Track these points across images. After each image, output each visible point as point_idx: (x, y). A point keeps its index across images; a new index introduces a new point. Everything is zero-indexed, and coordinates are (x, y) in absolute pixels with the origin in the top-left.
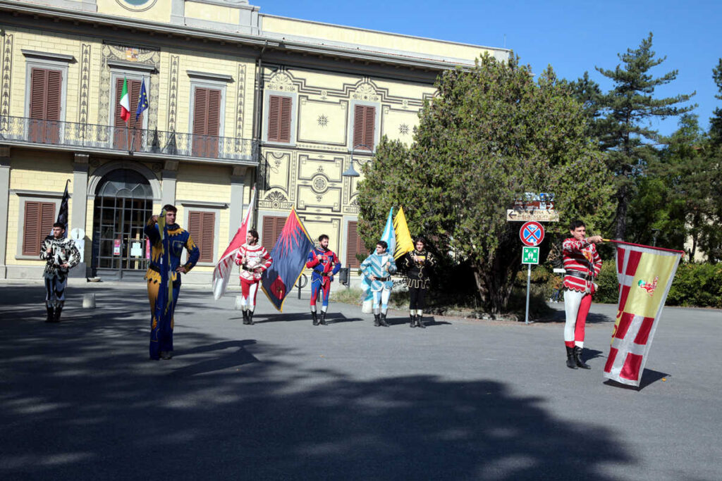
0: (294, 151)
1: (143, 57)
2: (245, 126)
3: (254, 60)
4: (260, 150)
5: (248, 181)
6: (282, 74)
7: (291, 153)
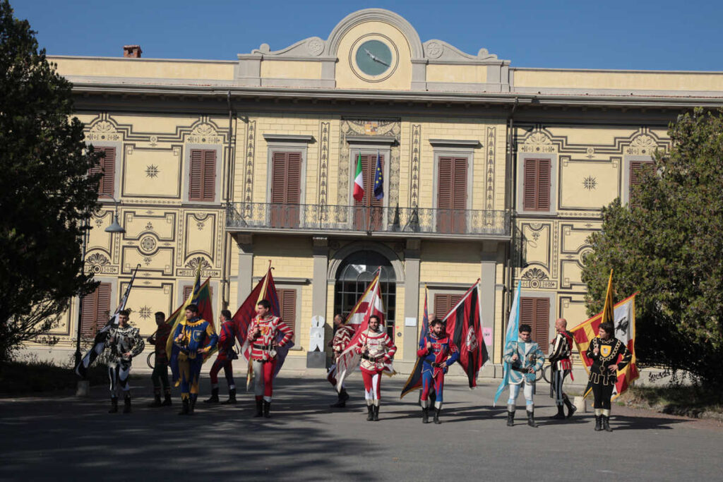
0: (555, 220)
1: (383, 130)
2: (497, 196)
3: (506, 120)
4: (515, 223)
5: (502, 257)
6: (538, 133)
7: (551, 223)
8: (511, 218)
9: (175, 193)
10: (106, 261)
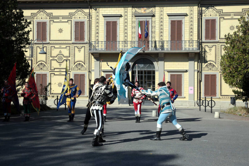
0: (218, 43)
1: (149, 11)
2: (194, 35)
3: (197, 5)
4: (202, 45)
5: (197, 59)
6: (211, 9)
7: (217, 45)
8: (200, 44)
9: (69, 39)
10: (45, 65)
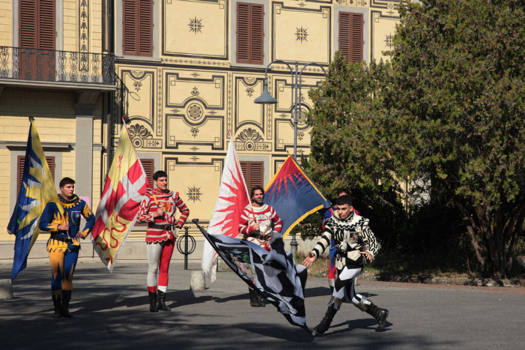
0: (159, 68)
2: (92, 36)
5: (99, 112)
7: (155, 70)
